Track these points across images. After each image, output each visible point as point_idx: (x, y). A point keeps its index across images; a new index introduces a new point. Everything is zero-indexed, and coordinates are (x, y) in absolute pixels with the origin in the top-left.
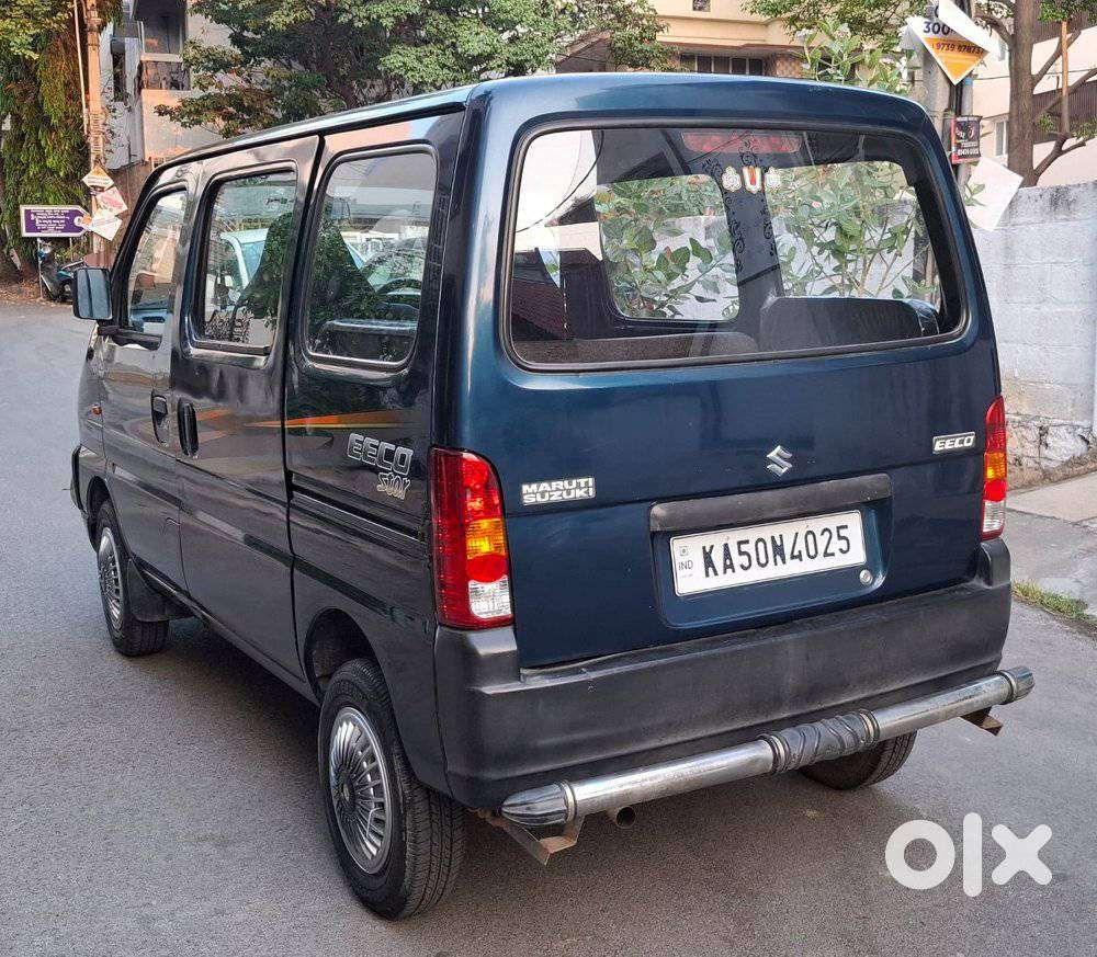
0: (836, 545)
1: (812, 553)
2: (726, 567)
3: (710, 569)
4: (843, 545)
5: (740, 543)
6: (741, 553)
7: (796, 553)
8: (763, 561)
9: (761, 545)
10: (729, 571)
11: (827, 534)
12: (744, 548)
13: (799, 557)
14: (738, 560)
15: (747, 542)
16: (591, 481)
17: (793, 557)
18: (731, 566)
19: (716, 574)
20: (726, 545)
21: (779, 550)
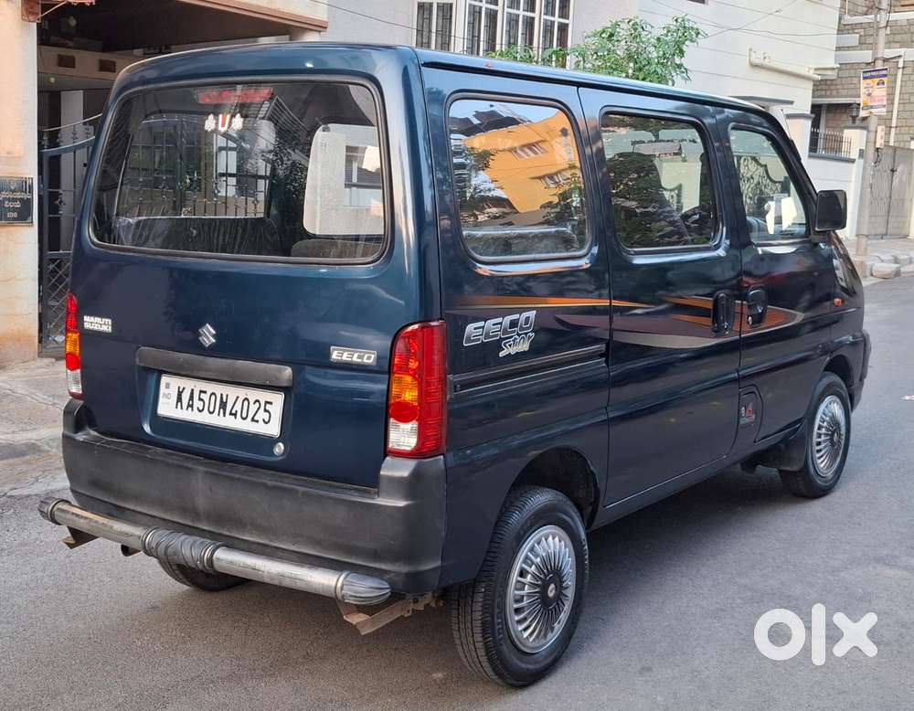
0: (262, 415)
1: (244, 416)
2: (189, 406)
3: (179, 404)
4: (266, 416)
5: (201, 392)
6: (200, 399)
7: (234, 412)
8: (211, 410)
9: (213, 397)
10: (190, 409)
11: (257, 404)
12: (203, 396)
13: (235, 415)
14: (197, 404)
15: (205, 392)
16: (110, 321)
17: (231, 414)
18: (192, 406)
19: (182, 408)
20: (192, 390)
21: (223, 405)
